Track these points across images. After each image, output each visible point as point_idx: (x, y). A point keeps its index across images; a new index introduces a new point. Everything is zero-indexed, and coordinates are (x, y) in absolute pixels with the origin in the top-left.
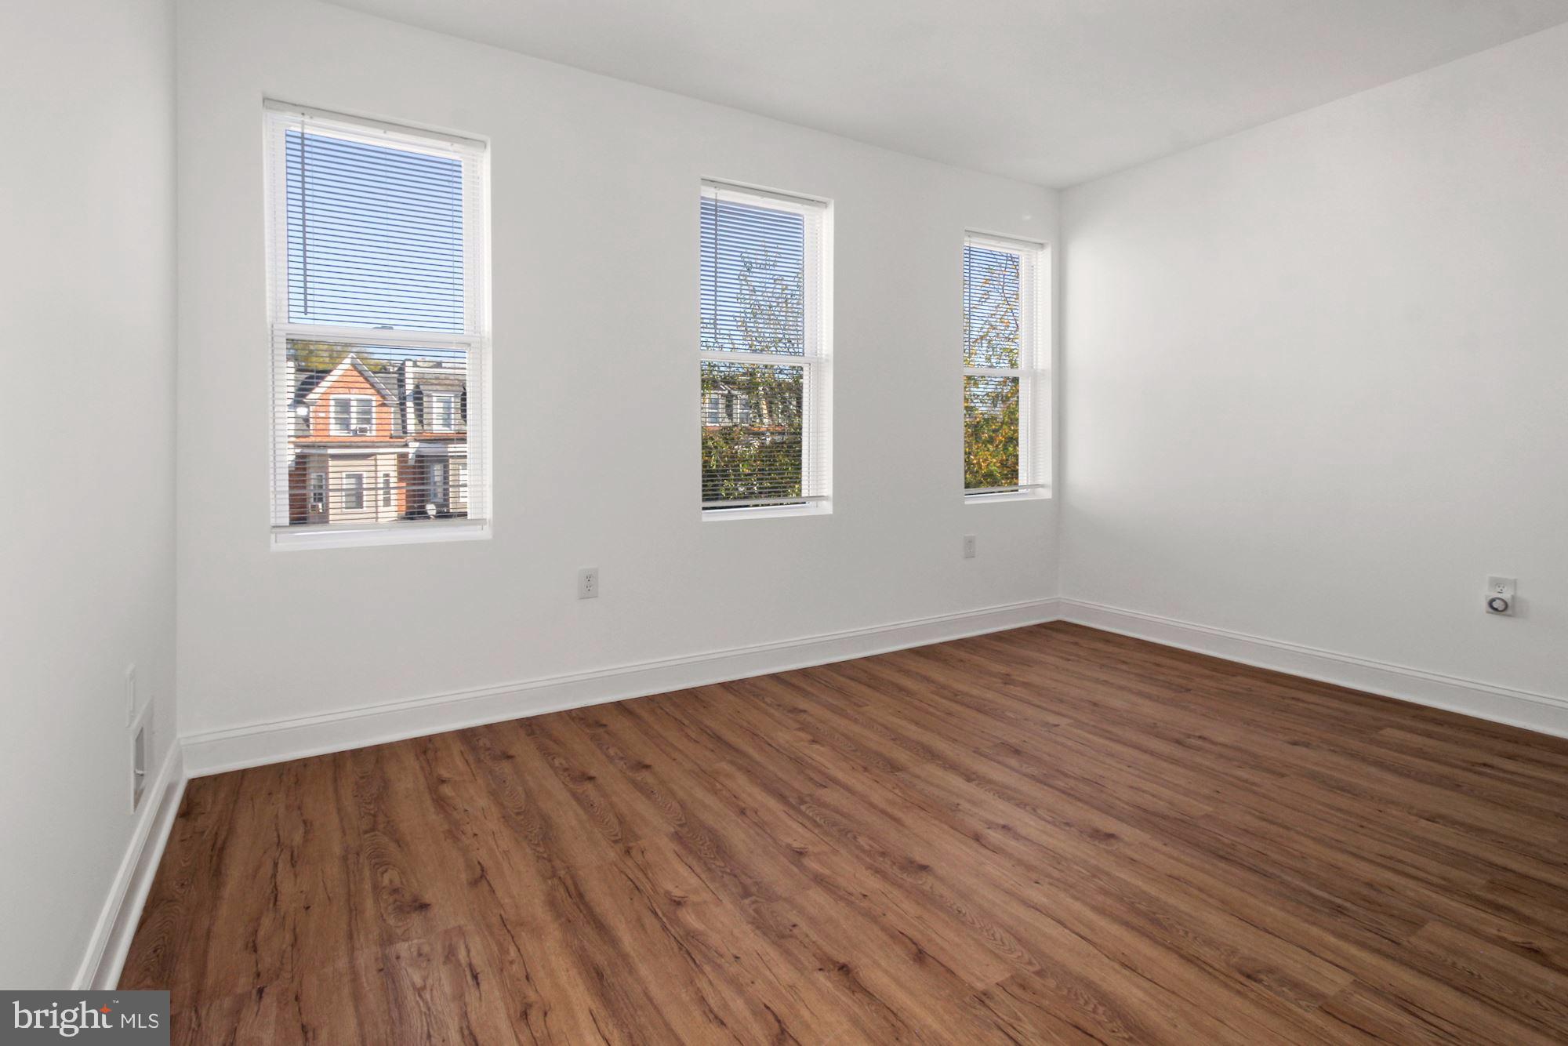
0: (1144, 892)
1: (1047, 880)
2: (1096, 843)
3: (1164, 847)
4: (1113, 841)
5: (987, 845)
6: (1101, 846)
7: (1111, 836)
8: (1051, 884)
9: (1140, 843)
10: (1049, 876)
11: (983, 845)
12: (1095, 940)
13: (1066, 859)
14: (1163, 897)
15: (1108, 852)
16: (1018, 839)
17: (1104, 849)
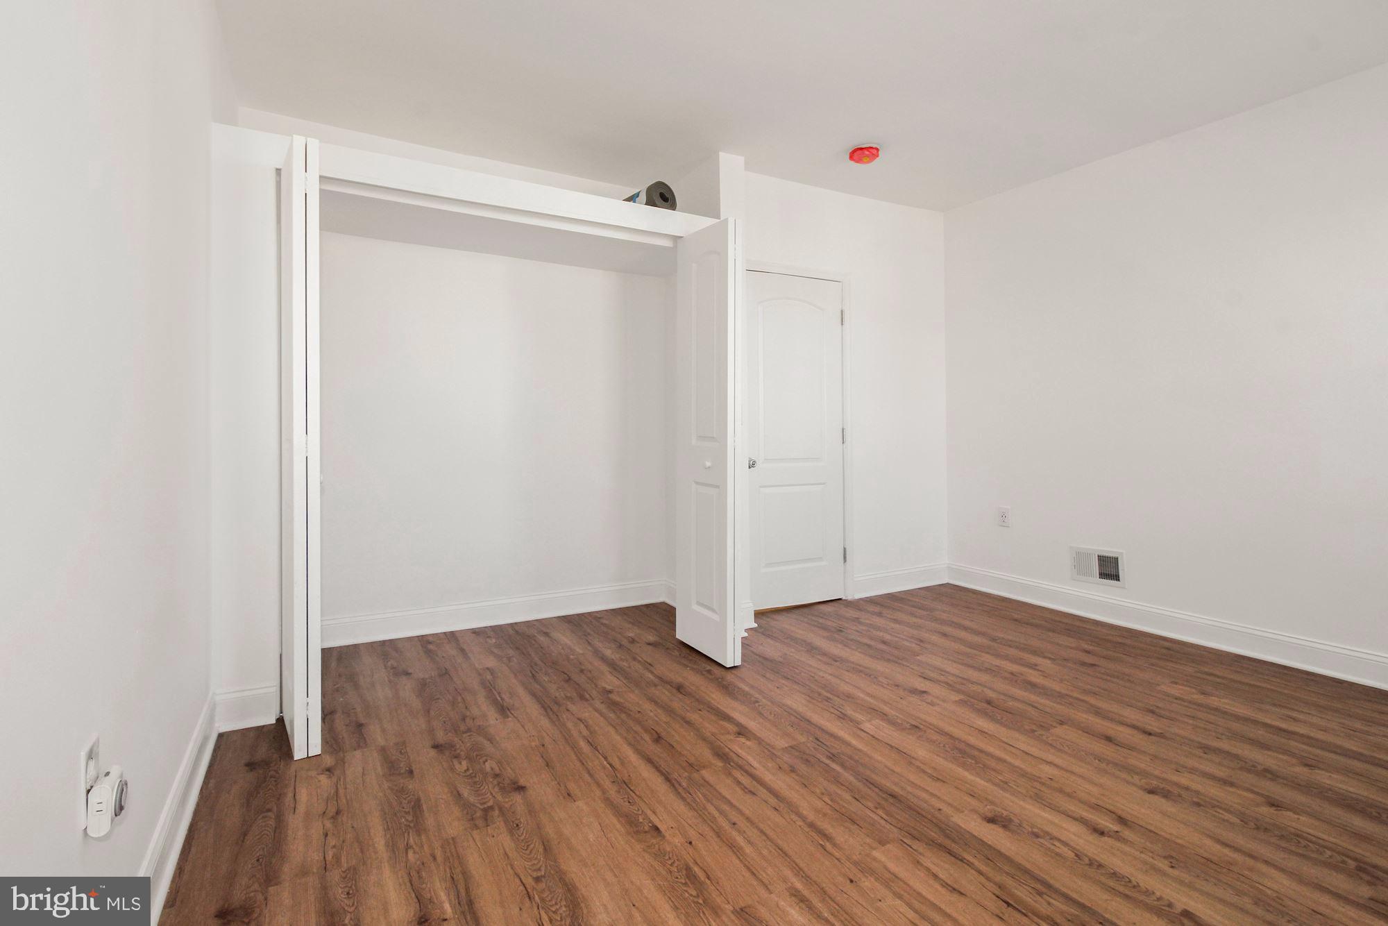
0: (967, 770)
1: (1043, 780)
2: (1005, 813)
3: (941, 807)
4: (990, 815)
5: (1109, 813)
6: (999, 810)
7: (991, 820)
8: (1040, 778)
9: (963, 812)
10: (1043, 784)
11: (1114, 813)
12: (1002, 744)
13: (1031, 797)
14: (954, 767)
15: (992, 803)
16: (1082, 818)
17: (997, 807)
